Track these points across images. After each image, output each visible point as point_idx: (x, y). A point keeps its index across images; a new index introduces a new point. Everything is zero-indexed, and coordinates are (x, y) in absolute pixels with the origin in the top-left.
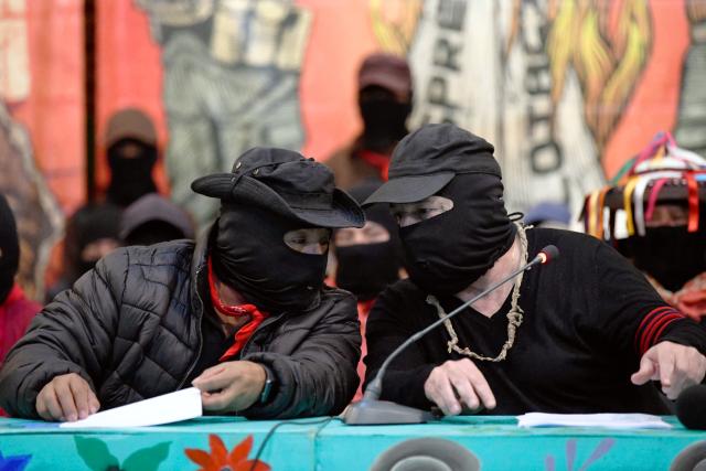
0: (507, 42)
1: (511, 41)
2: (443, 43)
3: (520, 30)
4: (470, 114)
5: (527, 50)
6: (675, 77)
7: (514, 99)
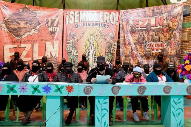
7: (93, 58)
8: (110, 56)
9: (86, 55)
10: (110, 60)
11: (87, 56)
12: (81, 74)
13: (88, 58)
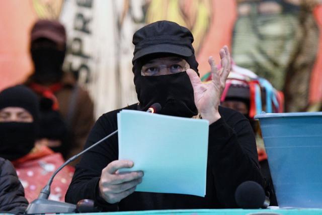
0: (121, 15)
1: (124, 15)
2: (80, 16)
3: (129, 8)
4: (98, 62)
5: (135, 20)
6: (227, 37)
7: (126, 52)
8: (275, 29)
9: (61, 30)
10: (276, 64)
11: (71, 34)
12: (26, 177)
13: (80, 54)
